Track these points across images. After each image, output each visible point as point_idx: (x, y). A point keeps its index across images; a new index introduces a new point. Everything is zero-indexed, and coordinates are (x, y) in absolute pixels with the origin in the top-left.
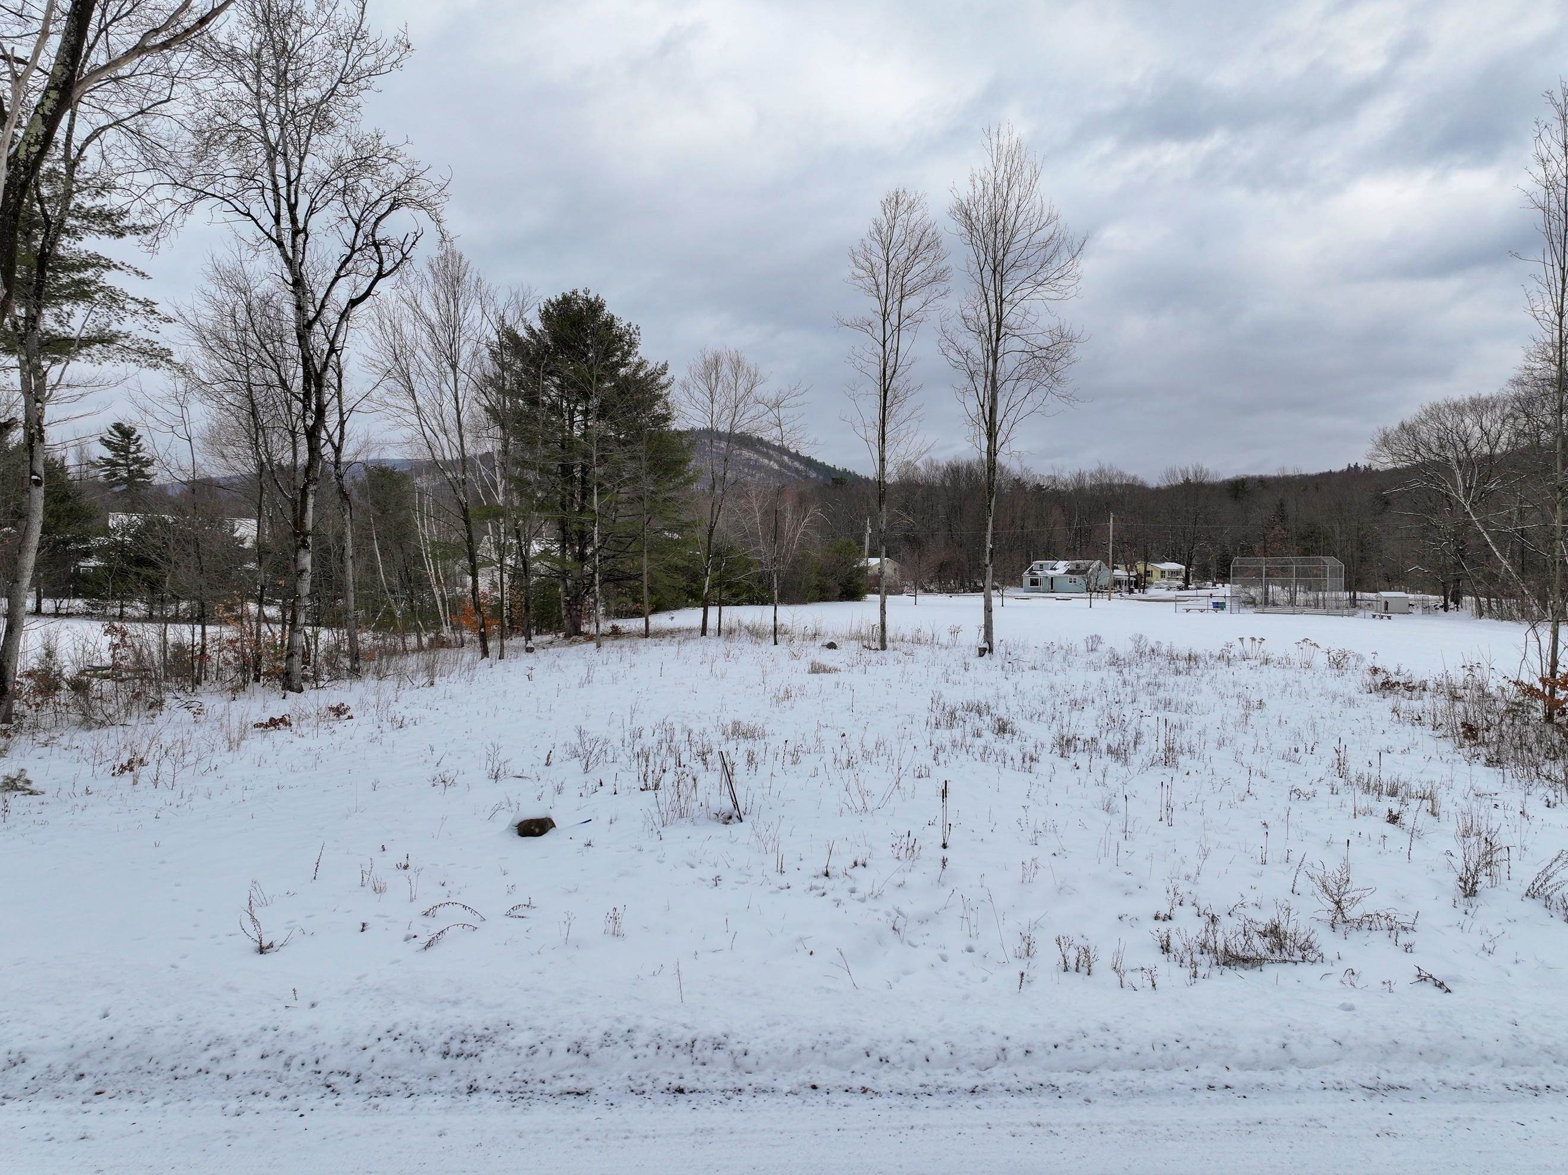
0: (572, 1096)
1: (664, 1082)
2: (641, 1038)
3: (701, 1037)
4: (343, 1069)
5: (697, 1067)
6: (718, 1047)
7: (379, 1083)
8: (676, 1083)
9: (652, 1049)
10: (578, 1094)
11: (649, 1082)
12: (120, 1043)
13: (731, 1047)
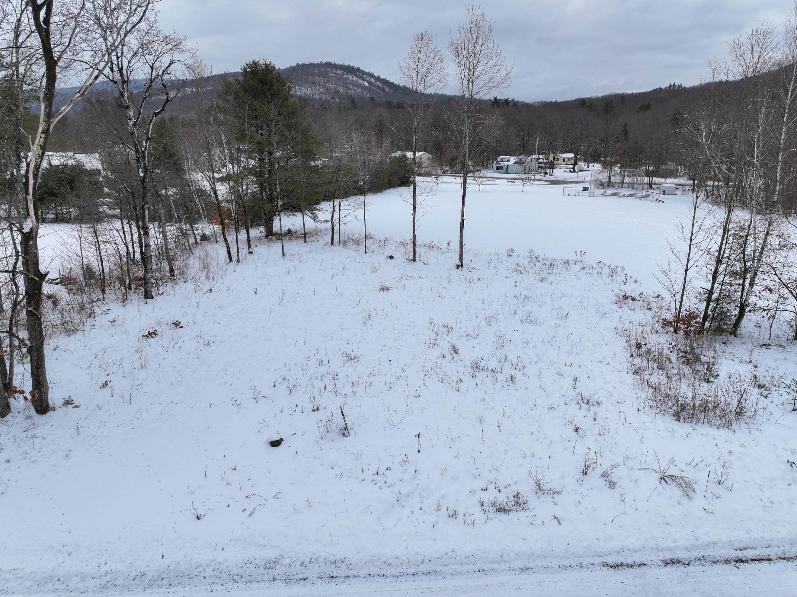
0: (302, 581)
1: (327, 575)
2: (321, 560)
3: (338, 559)
4: (237, 574)
5: (337, 569)
6: (342, 562)
7: (248, 578)
8: (331, 574)
9: (324, 563)
10: (304, 579)
11: (323, 574)
12: (171, 568)
13: (346, 562)
